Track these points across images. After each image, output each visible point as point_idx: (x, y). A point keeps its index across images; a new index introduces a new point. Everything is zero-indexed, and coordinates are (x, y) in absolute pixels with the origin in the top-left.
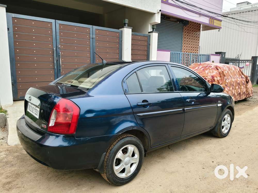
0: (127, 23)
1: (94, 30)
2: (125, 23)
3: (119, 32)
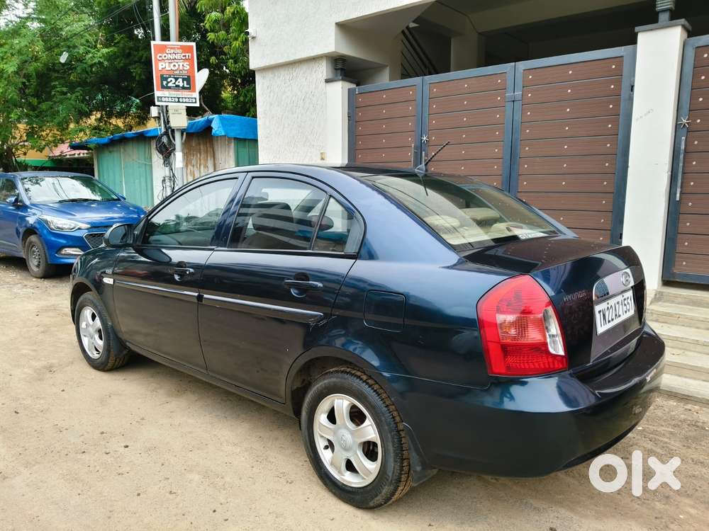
1: (519, 74)
3: (622, 57)
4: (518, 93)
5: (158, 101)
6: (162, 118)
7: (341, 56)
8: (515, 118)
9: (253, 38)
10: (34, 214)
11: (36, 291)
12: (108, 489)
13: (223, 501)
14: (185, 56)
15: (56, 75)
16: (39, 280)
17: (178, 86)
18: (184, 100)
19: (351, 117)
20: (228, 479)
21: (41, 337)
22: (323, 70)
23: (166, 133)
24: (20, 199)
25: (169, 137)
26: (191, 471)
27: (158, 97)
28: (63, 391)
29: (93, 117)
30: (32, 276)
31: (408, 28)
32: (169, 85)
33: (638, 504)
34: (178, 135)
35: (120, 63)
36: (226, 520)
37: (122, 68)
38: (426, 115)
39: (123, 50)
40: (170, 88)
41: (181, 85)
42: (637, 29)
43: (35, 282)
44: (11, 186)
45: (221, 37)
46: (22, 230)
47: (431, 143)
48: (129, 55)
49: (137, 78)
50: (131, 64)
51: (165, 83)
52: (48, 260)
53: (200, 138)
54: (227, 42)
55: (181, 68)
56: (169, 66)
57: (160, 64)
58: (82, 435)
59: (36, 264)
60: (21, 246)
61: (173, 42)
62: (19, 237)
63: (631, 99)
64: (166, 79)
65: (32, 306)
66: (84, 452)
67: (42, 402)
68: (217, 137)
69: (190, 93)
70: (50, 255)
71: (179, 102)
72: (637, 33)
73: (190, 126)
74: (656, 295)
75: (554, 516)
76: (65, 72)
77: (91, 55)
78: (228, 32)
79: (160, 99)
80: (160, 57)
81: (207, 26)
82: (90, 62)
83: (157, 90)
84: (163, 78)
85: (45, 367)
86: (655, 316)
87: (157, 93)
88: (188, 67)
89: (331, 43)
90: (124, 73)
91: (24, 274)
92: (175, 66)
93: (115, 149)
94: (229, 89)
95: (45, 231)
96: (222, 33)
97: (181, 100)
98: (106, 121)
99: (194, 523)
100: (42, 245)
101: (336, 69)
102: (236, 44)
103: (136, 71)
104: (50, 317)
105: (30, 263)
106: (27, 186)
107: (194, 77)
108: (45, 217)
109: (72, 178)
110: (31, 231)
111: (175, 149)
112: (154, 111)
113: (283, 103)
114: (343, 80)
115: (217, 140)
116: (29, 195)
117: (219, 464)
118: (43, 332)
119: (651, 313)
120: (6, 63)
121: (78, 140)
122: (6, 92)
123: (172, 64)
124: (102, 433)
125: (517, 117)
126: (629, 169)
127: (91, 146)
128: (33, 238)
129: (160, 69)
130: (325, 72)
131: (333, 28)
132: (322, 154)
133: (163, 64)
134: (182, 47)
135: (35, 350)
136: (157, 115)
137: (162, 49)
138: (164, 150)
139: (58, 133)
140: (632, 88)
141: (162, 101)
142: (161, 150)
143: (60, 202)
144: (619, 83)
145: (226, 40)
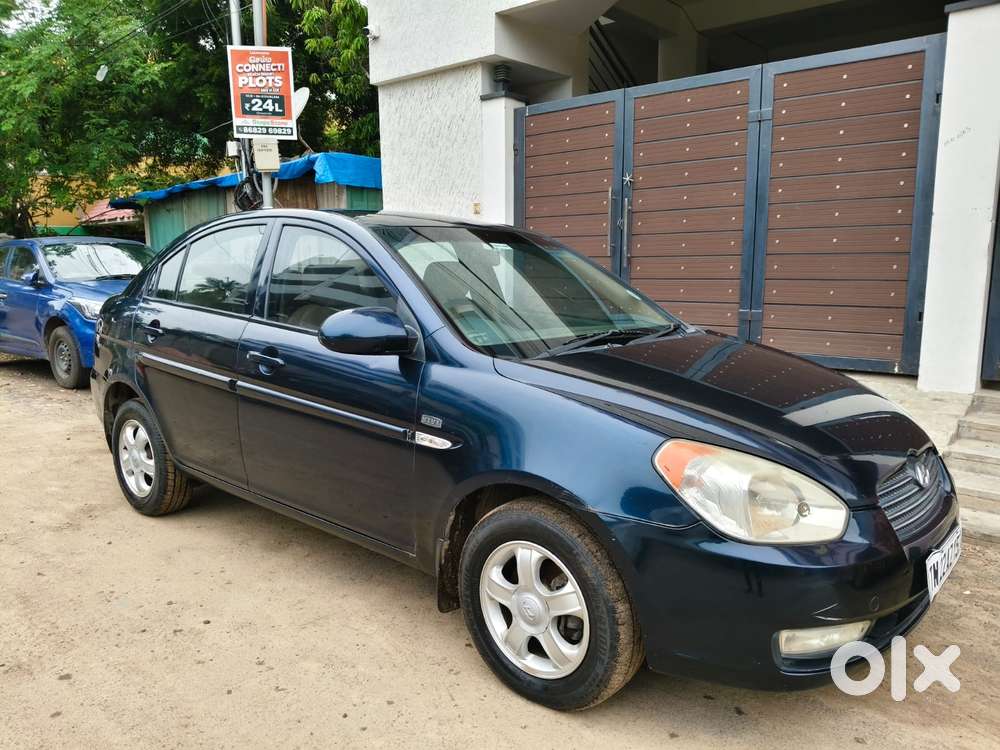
3: (923, 51)
4: (767, 109)
5: (238, 132)
6: (243, 158)
7: (505, 62)
8: (763, 146)
9: (375, 38)
10: (62, 297)
11: (66, 406)
12: (182, 685)
13: (356, 700)
14: (277, 67)
15: (90, 103)
16: (69, 391)
17: (266, 111)
18: (276, 131)
19: (518, 150)
20: (361, 669)
21: (74, 468)
22: (477, 82)
23: (249, 180)
24: (40, 275)
25: (253, 186)
26: (305, 658)
27: (237, 127)
28: (110, 543)
29: (142, 165)
30: (59, 385)
31: (597, 23)
32: (254, 109)
33: (984, 703)
34: (266, 182)
35: (180, 85)
36: (364, 729)
37: (184, 92)
38: (629, 144)
39: (186, 64)
40: (255, 113)
41: (271, 108)
42: (947, 8)
43: (63, 394)
44: (27, 258)
45: (326, 44)
46: (43, 321)
47: (638, 185)
48: (194, 72)
49: (206, 106)
50: (196, 85)
51: (247, 106)
52: (83, 363)
53: (298, 186)
54: (335, 51)
55: (270, 85)
56: (253, 83)
57: (241, 78)
58: (141, 607)
59: (65, 368)
60: (43, 344)
61: (259, 46)
62: (39, 330)
63: (936, 114)
64: (249, 100)
65: (60, 427)
66: (144, 631)
67: (78, 559)
68: (322, 184)
69: (284, 121)
70: (85, 356)
71: (268, 133)
72: (948, 13)
73: (284, 170)
74: (973, 401)
75: (859, 722)
76: (102, 99)
77: (140, 70)
78: (335, 38)
79: (240, 129)
80: (240, 68)
81: (306, 29)
82: (139, 81)
83: (237, 116)
84: (245, 99)
85: (82, 510)
86: (973, 431)
87: (237, 121)
88: (280, 84)
89: (489, 42)
90: (186, 99)
91: (48, 383)
92: (261, 81)
93: (174, 207)
94: (336, 123)
95: (77, 320)
96: (327, 40)
97: (270, 130)
98: (160, 171)
99: (316, 734)
100: (74, 342)
101: (495, 81)
102: (348, 54)
103: (205, 95)
104: (87, 441)
105: (57, 367)
106: (50, 258)
107: (289, 97)
108: (77, 300)
109: (115, 246)
110: (57, 321)
111: (262, 202)
112: (232, 148)
113: (418, 133)
114: (506, 96)
115: (322, 191)
116: (54, 271)
117: (346, 648)
118: (77, 462)
119: (969, 427)
120: (18, 82)
121: (122, 195)
122: (19, 124)
123: (258, 79)
124: (170, 603)
125: (766, 145)
126: (934, 218)
127: (142, 202)
128: (60, 331)
129: (241, 85)
130: (480, 86)
131: (492, 20)
132: (476, 205)
133: (245, 78)
134: (272, 54)
135: (66, 487)
136: (235, 154)
137: (243, 57)
138: (246, 203)
139: (94, 184)
140: (938, 97)
141: (243, 132)
142: (243, 204)
143: (98, 279)
144: (917, 92)
145: (333, 49)
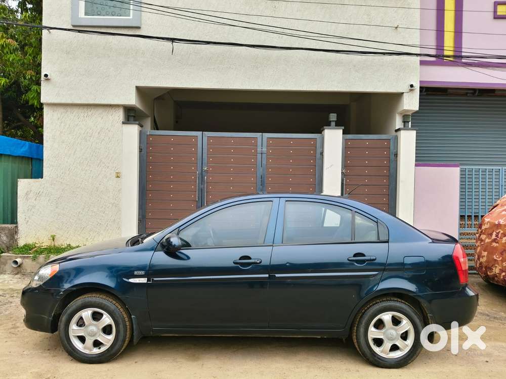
0: (333, 121)
1: (265, 140)
2: (330, 121)
3: (315, 139)
4: (265, 149)
8: (263, 162)
9: (48, 79)
19: (142, 149)
38: (205, 155)
42: (325, 127)
47: (210, 172)
89: (132, 99)
101: (129, 116)
114: (138, 124)
131: (134, 89)
132: (117, 173)
144: (315, 151)
